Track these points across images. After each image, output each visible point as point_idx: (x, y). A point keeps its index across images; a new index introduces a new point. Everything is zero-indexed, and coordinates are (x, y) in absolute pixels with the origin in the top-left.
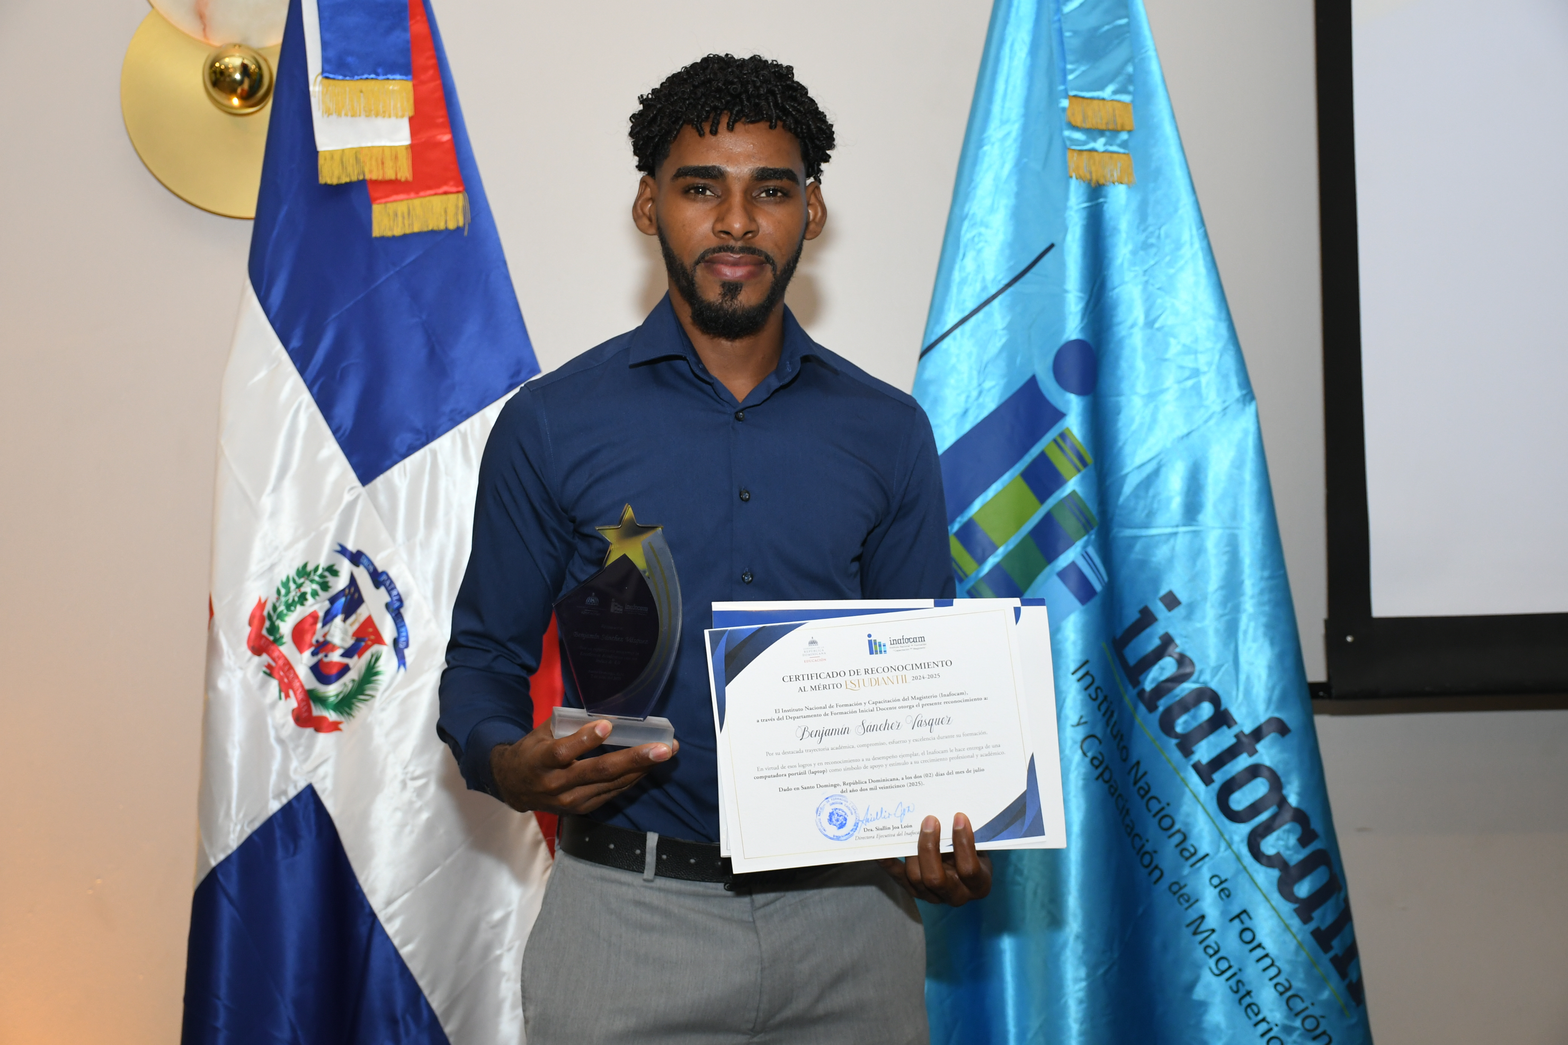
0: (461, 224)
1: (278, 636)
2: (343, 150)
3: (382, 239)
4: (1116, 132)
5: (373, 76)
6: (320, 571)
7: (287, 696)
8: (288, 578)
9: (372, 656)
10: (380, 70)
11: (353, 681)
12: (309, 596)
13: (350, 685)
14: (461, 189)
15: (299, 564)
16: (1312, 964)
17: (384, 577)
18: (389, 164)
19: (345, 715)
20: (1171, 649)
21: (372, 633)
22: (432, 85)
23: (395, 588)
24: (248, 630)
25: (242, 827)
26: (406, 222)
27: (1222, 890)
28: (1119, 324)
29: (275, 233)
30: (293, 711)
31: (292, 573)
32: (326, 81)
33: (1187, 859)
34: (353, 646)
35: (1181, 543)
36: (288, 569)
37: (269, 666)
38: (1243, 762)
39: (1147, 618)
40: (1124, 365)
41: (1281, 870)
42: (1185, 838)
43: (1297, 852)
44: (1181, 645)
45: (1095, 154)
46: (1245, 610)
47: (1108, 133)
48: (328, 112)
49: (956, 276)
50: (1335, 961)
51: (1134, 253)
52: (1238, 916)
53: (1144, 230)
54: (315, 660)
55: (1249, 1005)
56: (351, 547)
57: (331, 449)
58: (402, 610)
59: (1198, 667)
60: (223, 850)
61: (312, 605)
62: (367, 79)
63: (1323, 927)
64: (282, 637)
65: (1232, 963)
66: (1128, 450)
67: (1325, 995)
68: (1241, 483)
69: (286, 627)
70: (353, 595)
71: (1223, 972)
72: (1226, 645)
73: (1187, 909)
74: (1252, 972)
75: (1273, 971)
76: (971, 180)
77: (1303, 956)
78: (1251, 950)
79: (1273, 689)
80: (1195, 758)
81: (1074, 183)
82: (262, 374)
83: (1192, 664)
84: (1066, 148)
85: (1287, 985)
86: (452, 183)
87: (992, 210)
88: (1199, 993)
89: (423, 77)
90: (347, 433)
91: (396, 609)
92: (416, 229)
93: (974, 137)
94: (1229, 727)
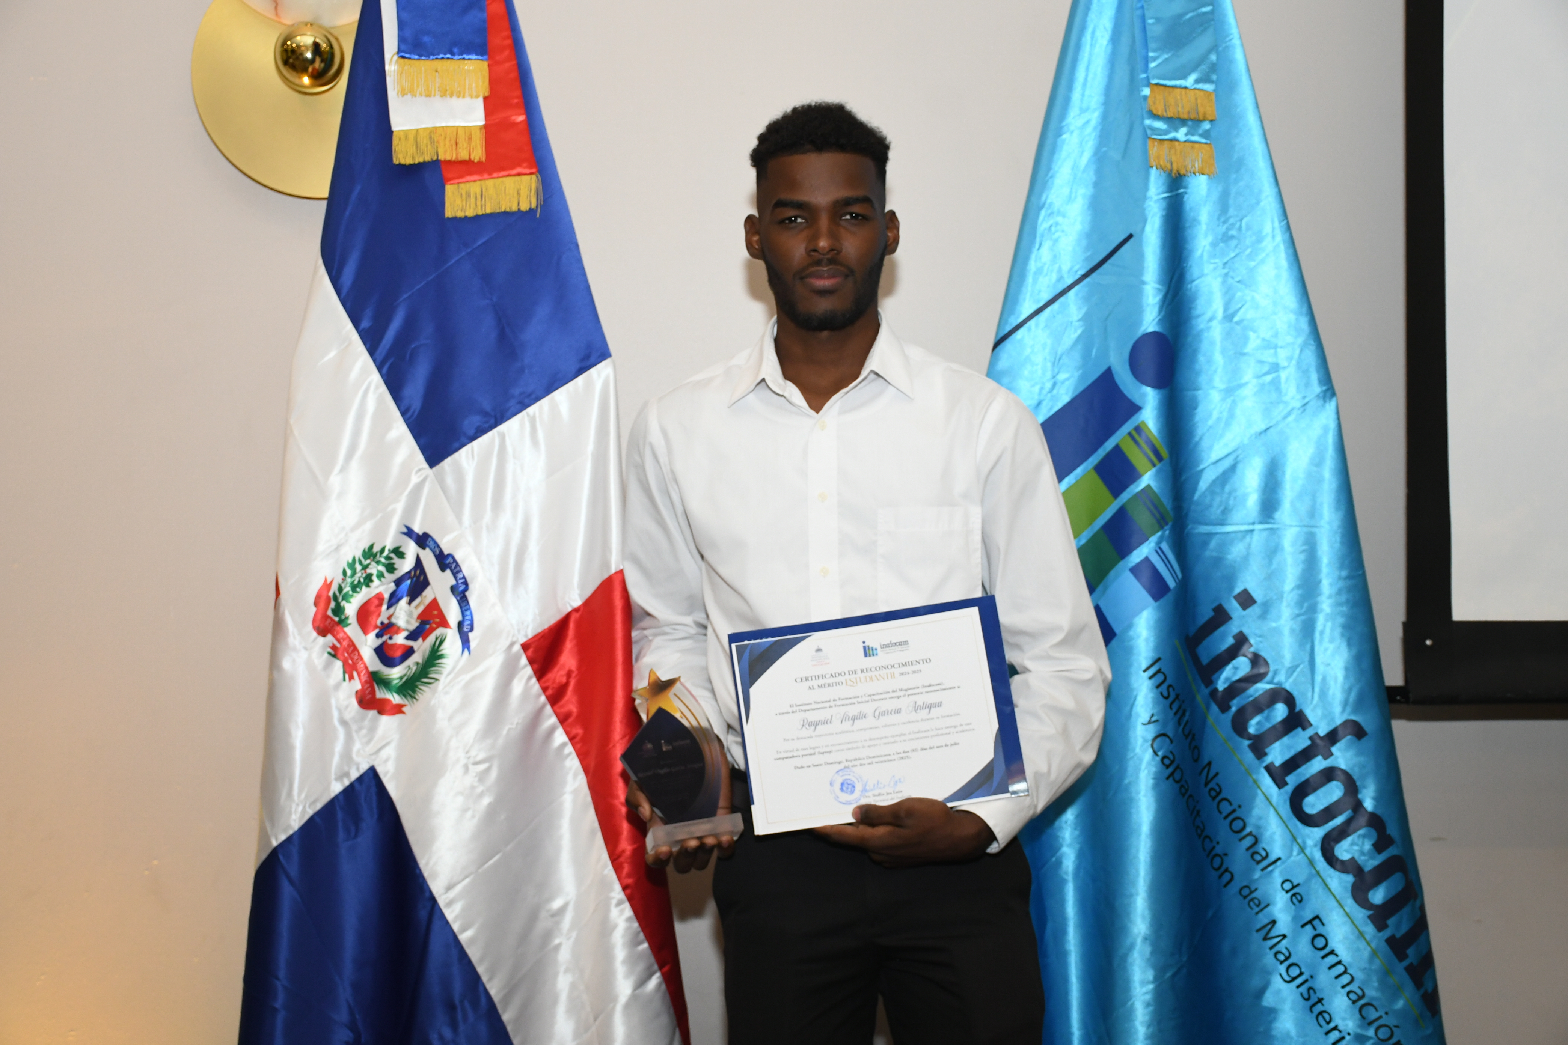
0: (534, 206)
1: (343, 617)
2: (417, 130)
3: (455, 219)
4: (1198, 121)
5: (448, 56)
6: (386, 553)
7: (351, 678)
8: (354, 559)
9: (437, 639)
10: (456, 50)
11: (417, 663)
12: (374, 578)
13: (414, 668)
14: (534, 170)
15: (365, 545)
16: (1386, 973)
17: (450, 560)
18: (463, 144)
19: (409, 698)
20: (1245, 649)
21: (436, 616)
22: (507, 65)
23: (461, 571)
24: (314, 609)
25: (304, 807)
26: (479, 203)
27: (1294, 895)
28: (1198, 316)
29: (347, 213)
30: (357, 692)
31: (359, 554)
32: (402, 60)
33: (1258, 862)
34: (417, 628)
35: (1257, 541)
36: (354, 550)
37: (334, 647)
38: (1317, 765)
39: (1221, 616)
40: (1201, 359)
41: (1355, 876)
42: (1256, 841)
43: (1372, 858)
44: (1255, 644)
45: (1177, 143)
46: (1322, 610)
47: (1190, 123)
48: (403, 93)
49: (1032, 266)
50: (1410, 969)
51: (1214, 245)
52: (1310, 922)
53: (1225, 222)
54: (380, 641)
55: (1321, 1013)
56: (418, 529)
57: (400, 430)
58: (467, 594)
59: (1272, 668)
60: (285, 830)
61: (377, 587)
62: (443, 58)
63: (1398, 935)
64: (347, 618)
65: (1303, 970)
66: (1205, 444)
67: (1400, 1004)
68: (1320, 480)
69: (351, 609)
70: (418, 577)
71: (1294, 979)
72: (1301, 645)
73: (1257, 913)
74: (1324, 979)
75: (1346, 979)
76: (1049, 169)
77: (1377, 964)
78: (1323, 957)
79: (1350, 690)
80: (1268, 760)
81: (1154, 172)
82: (332, 354)
83: (1267, 663)
84: (1146, 137)
85: (1360, 993)
86: (525, 165)
87: (1070, 199)
88: (1269, 1000)
89: (498, 58)
90: (416, 413)
91: (461, 592)
92: (488, 211)
93: (1053, 125)
94: (1304, 729)
